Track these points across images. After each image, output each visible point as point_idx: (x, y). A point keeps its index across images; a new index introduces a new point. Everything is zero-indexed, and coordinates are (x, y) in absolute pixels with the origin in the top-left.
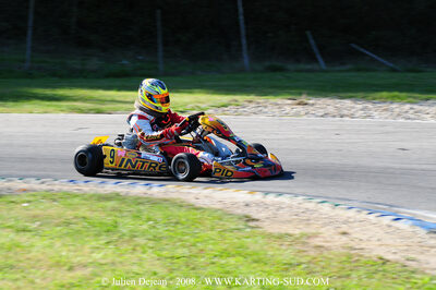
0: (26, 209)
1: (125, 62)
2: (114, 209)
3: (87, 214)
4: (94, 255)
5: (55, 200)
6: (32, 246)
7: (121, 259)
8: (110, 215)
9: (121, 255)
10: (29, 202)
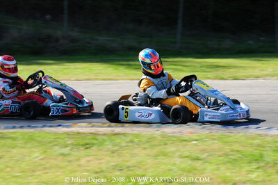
0: (195, 145)
1: (250, 42)
2: (259, 146)
3: (240, 149)
4: (249, 175)
5: (214, 139)
6: (205, 169)
7: (269, 178)
8: (256, 150)
9: (269, 176)
10: (196, 140)
